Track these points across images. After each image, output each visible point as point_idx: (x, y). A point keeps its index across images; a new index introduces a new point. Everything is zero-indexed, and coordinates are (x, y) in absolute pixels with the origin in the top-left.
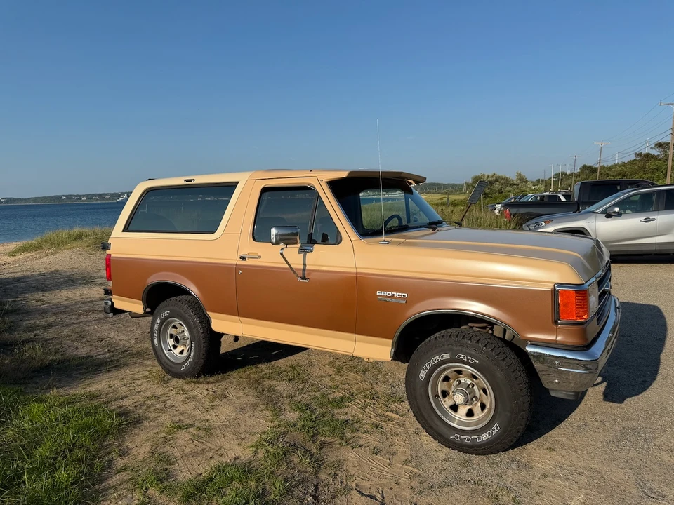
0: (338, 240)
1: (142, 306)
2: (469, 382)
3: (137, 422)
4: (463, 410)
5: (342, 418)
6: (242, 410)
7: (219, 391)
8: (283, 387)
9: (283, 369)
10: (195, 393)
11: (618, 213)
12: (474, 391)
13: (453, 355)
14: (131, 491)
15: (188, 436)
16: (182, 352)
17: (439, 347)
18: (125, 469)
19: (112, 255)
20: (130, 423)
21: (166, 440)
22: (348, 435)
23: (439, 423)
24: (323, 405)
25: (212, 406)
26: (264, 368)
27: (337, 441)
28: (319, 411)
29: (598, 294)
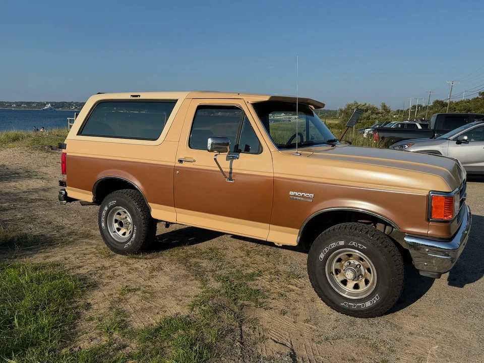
0: (259, 150)
1: (92, 196)
2: (357, 263)
4: (351, 285)
5: (255, 288)
6: (176, 279)
7: (156, 265)
8: (205, 263)
9: (204, 250)
10: (136, 266)
11: (466, 140)
12: (361, 270)
14: (100, 335)
15: (136, 297)
16: (124, 234)
17: (336, 236)
19: (67, 154)
20: (89, 286)
21: (120, 300)
22: (261, 301)
23: (332, 293)
24: (239, 278)
25: (152, 276)
26: (189, 249)
27: (253, 304)
28: (236, 282)
29: (460, 200)
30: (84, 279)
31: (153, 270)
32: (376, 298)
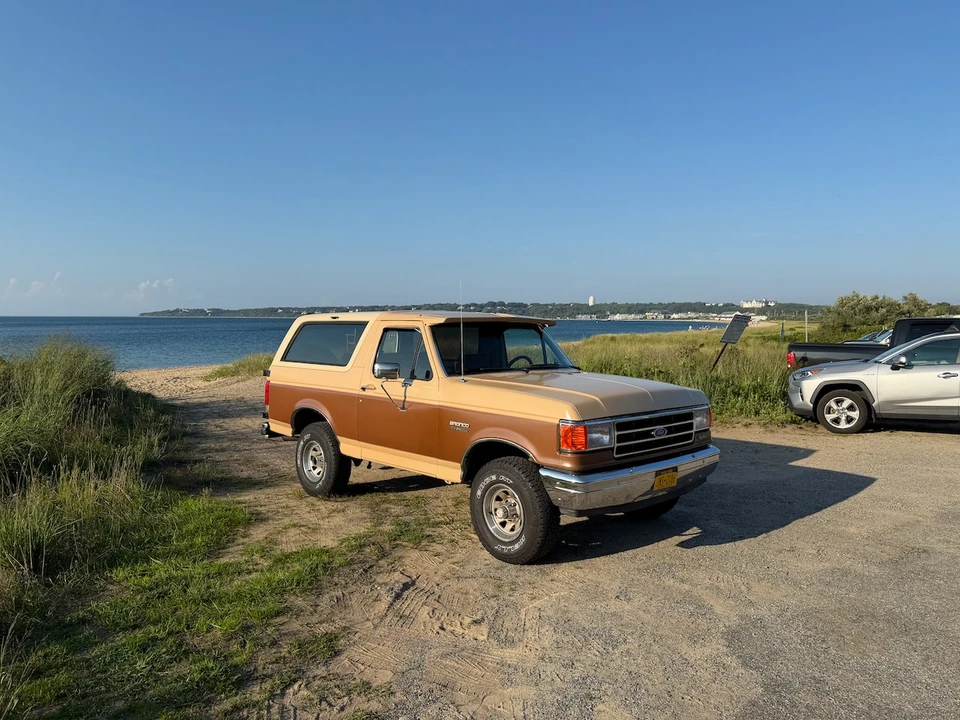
1: (291, 430)
2: (513, 501)
3: (266, 519)
5: (430, 533)
6: (351, 520)
7: (341, 508)
8: (396, 510)
9: (408, 498)
10: (321, 507)
11: (903, 364)
12: (516, 510)
13: (498, 477)
14: (242, 555)
15: (298, 532)
16: (319, 474)
17: (490, 470)
18: (243, 544)
19: (271, 382)
20: (258, 520)
21: (279, 532)
22: (424, 544)
23: (489, 535)
24: (420, 524)
25: (330, 516)
26: (391, 496)
27: (411, 545)
28: (413, 527)
29: (616, 433)
30: (259, 514)
31: (334, 511)
32: (523, 539)
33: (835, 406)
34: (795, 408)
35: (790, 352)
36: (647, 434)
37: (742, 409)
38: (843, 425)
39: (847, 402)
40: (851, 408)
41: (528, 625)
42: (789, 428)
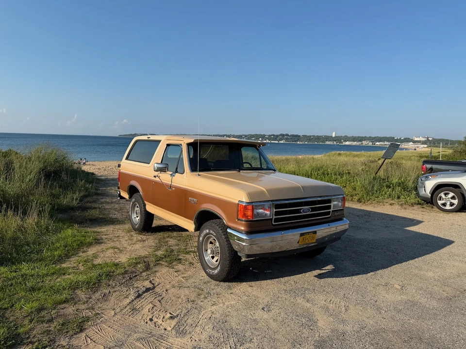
0: (183, 172)
3: (101, 243)
5: (181, 258)
6: (144, 247)
7: (145, 239)
8: (172, 242)
10: (135, 238)
13: (209, 231)
14: (74, 263)
17: (207, 226)
18: (80, 256)
19: (121, 171)
20: (97, 243)
21: (103, 251)
22: (174, 264)
24: (179, 252)
25: (135, 243)
27: (166, 264)
29: (274, 210)
30: (100, 239)
31: (139, 241)
32: (219, 268)
33: (443, 196)
34: (421, 197)
35: (423, 165)
36: (298, 211)
37: (390, 195)
38: (448, 207)
39: (451, 194)
40: (453, 198)
41: (200, 322)
42: (416, 207)
